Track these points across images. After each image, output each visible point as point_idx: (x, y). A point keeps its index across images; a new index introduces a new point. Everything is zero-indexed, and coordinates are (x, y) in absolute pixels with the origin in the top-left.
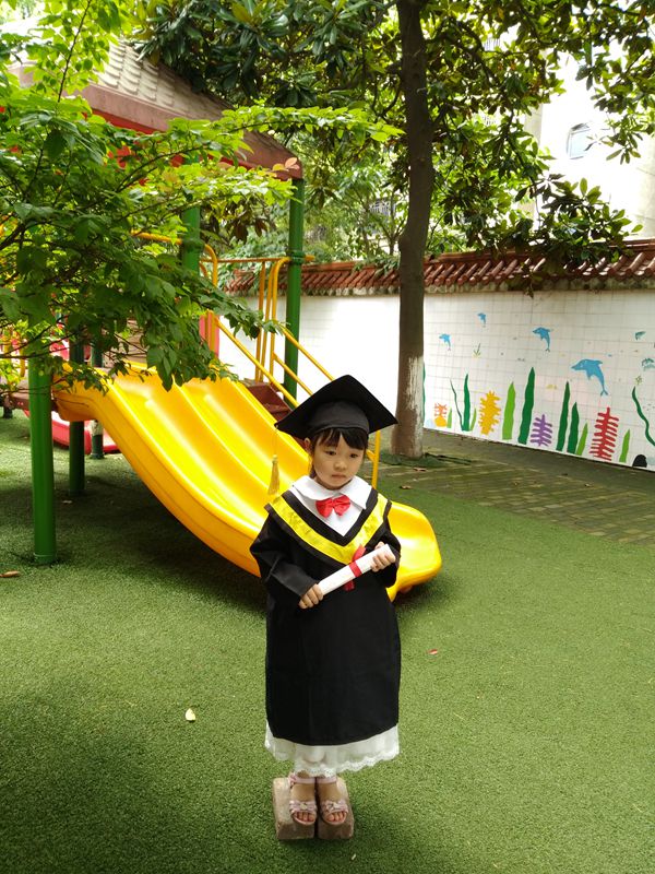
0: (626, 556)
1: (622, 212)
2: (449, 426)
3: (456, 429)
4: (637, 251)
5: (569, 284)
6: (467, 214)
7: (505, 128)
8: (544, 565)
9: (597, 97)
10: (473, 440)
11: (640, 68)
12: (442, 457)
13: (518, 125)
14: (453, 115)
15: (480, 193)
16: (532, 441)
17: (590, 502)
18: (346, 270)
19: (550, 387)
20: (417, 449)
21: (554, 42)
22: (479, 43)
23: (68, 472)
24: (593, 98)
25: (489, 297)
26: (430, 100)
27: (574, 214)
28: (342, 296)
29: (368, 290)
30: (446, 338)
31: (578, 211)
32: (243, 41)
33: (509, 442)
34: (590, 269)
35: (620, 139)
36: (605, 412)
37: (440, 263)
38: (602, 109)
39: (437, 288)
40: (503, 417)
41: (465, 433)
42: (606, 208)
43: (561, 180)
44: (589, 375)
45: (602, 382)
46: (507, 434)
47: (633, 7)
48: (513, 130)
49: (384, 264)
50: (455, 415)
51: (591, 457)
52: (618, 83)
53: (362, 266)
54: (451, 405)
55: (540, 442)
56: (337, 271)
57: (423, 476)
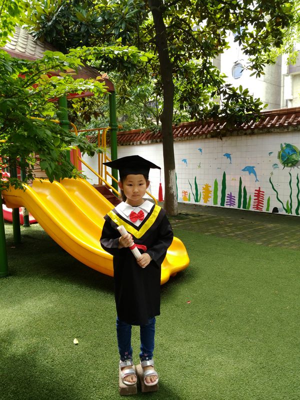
0: (272, 252)
1: (259, 99)
2: (189, 200)
3: (193, 202)
4: (266, 116)
5: (238, 133)
6: (190, 105)
7: (204, 65)
8: (237, 259)
9: (244, 49)
10: (200, 206)
11: (262, 35)
12: (187, 215)
13: (210, 63)
14: (181, 61)
15: (195, 95)
16: (227, 205)
17: (255, 230)
18: (138, 133)
19: (233, 179)
20: (175, 211)
21: (223, 25)
22: (190, 28)
23: (13, 234)
24: (242, 49)
25: (203, 141)
26: (170, 54)
27: (238, 102)
28: (137, 145)
29: (148, 141)
30: (185, 161)
31: (239, 100)
32: (82, 30)
33: (217, 206)
34: (246, 126)
35: (255, 67)
36: (258, 189)
37: (180, 127)
38: (246, 54)
39: (179, 139)
40: (213, 195)
41: (197, 203)
42: (251, 98)
43: (231, 87)
44: (250, 174)
45: (256, 176)
46: (215, 203)
47: (256, 9)
48: (208, 65)
49: (155, 129)
50: (191, 195)
51: (253, 210)
52: (253, 42)
53: (144, 131)
54: (189, 191)
55: (230, 205)
56: (133, 133)
57: (179, 223)
